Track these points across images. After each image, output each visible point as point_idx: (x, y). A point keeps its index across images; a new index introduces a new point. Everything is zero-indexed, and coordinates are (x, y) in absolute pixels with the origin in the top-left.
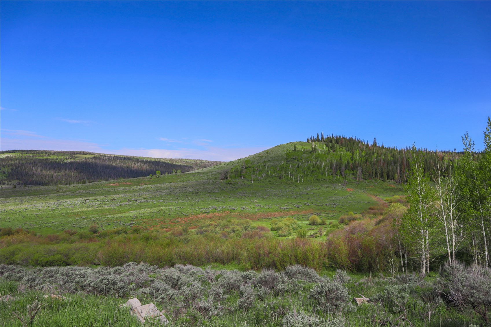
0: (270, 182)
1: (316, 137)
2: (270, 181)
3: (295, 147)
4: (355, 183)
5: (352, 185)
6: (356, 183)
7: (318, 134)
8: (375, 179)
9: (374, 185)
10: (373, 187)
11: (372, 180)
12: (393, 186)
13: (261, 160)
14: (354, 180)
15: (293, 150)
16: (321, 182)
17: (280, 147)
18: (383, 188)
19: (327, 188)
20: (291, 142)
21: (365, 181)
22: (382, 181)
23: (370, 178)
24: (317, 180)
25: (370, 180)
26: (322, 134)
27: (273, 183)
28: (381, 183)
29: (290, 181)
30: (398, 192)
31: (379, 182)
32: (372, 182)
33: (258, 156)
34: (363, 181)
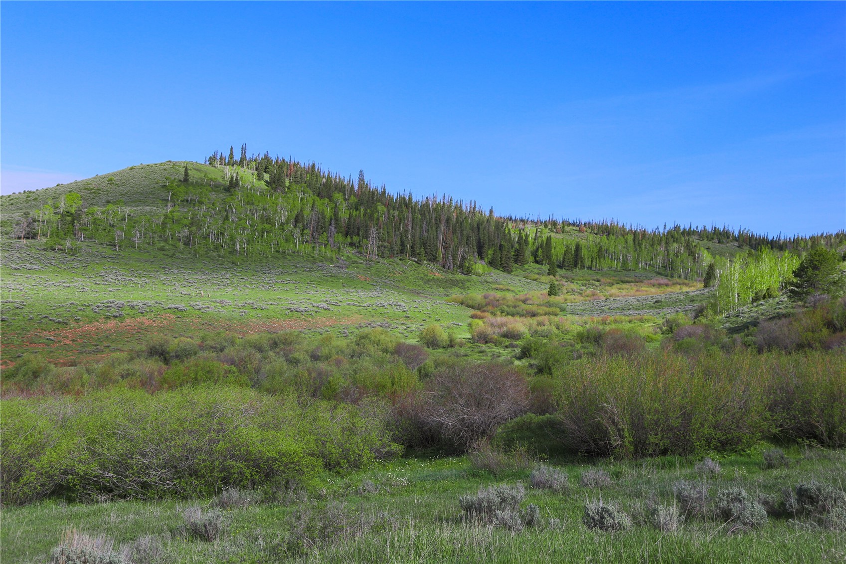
0: (165, 253)
1: (226, 155)
2: (162, 249)
3: (186, 174)
4: (361, 263)
5: (357, 268)
6: (366, 264)
7: (232, 148)
8: (400, 258)
9: (402, 270)
10: (401, 274)
11: (396, 259)
12: (439, 275)
13: (97, 198)
14: (358, 257)
15: (180, 181)
16: (288, 257)
17: (143, 170)
18: (422, 279)
19: (310, 271)
20: (170, 161)
21: (381, 260)
22: (414, 263)
23: (391, 255)
24: (278, 252)
25: (391, 260)
26: (244, 150)
27: (174, 254)
28: (414, 268)
29: (214, 252)
30: (451, 287)
31: (411, 265)
32: (397, 264)
33: (86, 189)
34: (378, 260)
